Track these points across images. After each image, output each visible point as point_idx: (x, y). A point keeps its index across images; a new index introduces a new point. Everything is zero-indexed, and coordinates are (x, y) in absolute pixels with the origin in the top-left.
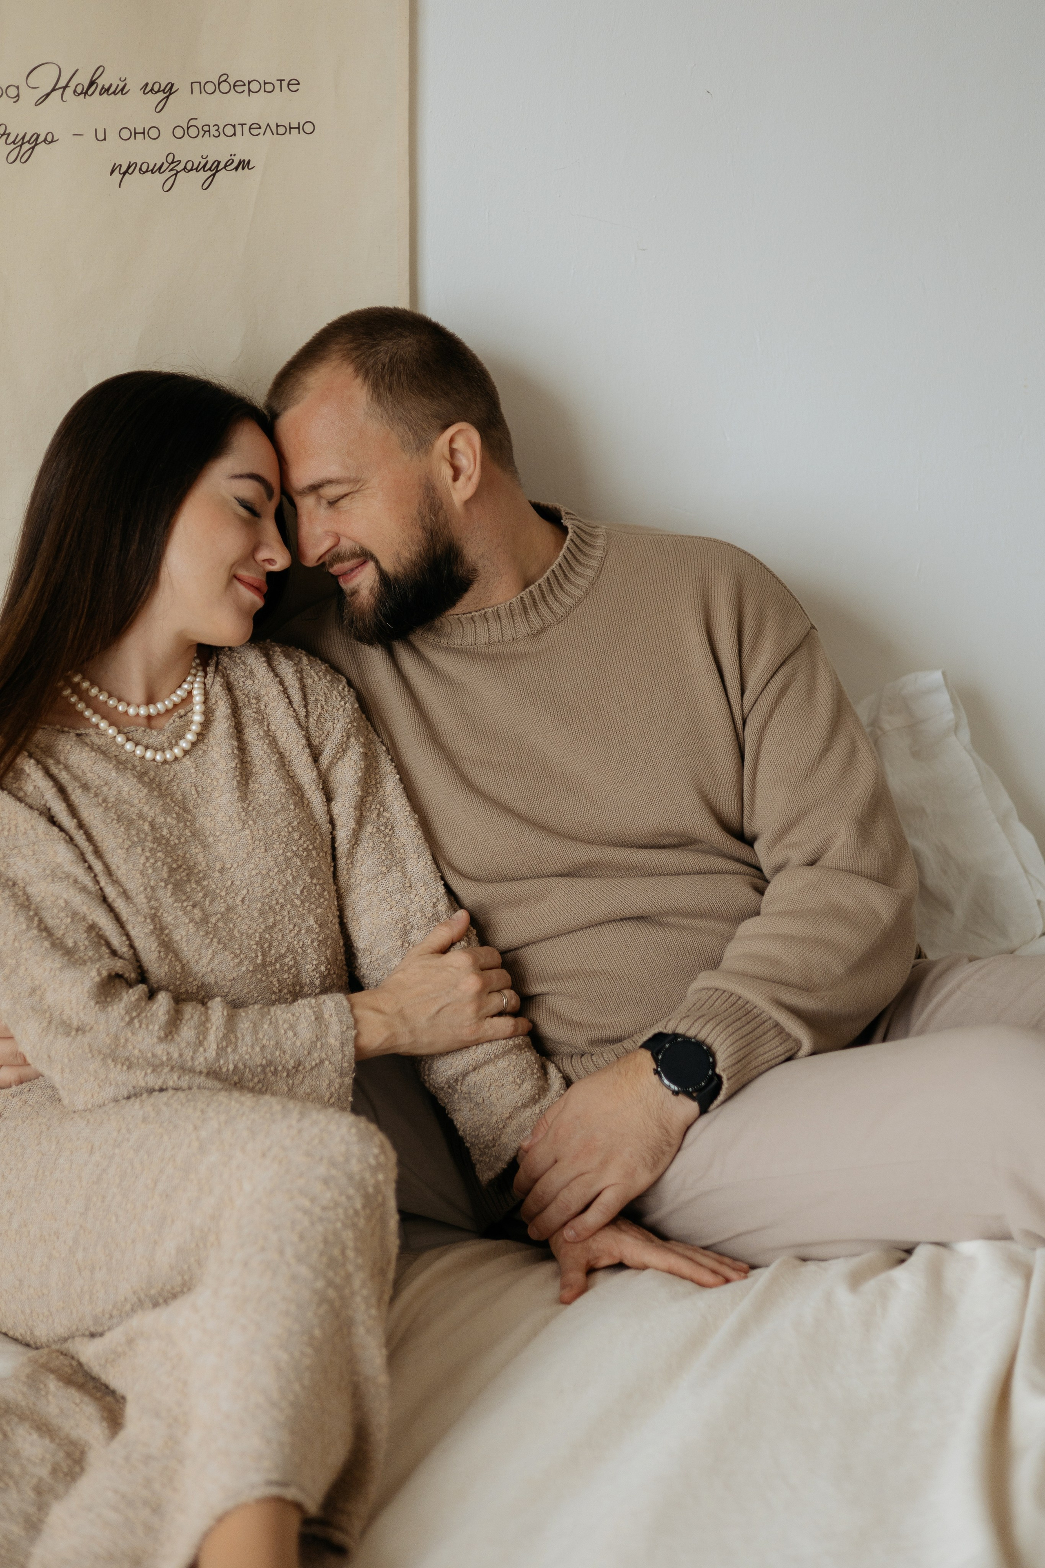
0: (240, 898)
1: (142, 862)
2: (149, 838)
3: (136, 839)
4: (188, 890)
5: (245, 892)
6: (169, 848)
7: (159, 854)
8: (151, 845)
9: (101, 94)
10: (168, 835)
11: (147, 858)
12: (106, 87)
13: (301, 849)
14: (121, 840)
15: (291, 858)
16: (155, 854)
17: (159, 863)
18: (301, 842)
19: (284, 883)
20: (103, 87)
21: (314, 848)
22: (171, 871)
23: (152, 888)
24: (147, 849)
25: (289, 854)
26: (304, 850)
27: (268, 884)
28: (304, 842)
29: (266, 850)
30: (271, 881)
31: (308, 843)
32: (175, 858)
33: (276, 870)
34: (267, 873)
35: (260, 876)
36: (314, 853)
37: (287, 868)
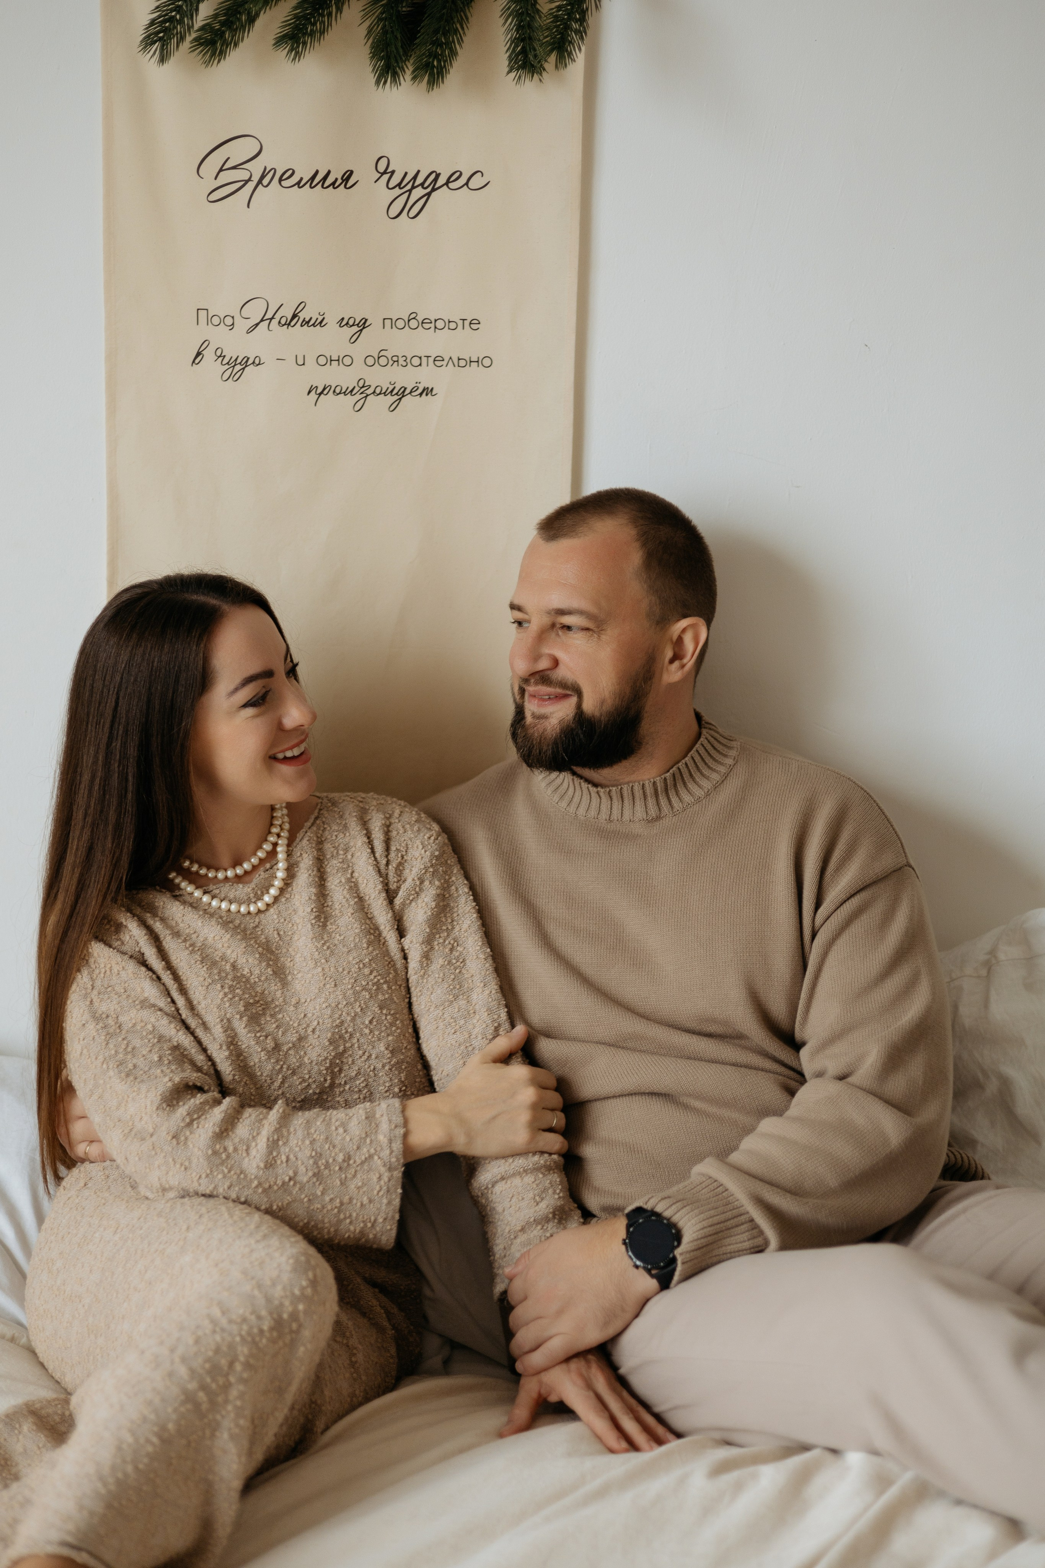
0: (310, 1029)
1: (220, 997)
2: (230, 977)
3: (217, 977)
4: (263, 1022)
5: (315, 1023)
6: (248, 986)
7: (237, 991)
8: (231, 983)
9: (302, 326)
10: (249, 974)
11: (226, 994)
12: (307, 320)
13: (370, 983)
14: (202, 979)
15: (359, 992)
16: (234, 990)
17: (237, 998)
18: (372, 977)
19: (353, 1014)
20: (304, 320)
21: (386, 982)
22: (247, 1006)
23: (229, 1020)
24: (227, 986)
25: (357, 988)
26: (374, 984)
27: (337, 1016)
28: (375, 977)
29: (336, 985)
30: (340, 1012)
31: (379, 978)
32: (253, 994)
33: (345, 1003)
34: (337, 1006)
35: (329, 1009)
36: (385, 986)
37: (356, 1001)
